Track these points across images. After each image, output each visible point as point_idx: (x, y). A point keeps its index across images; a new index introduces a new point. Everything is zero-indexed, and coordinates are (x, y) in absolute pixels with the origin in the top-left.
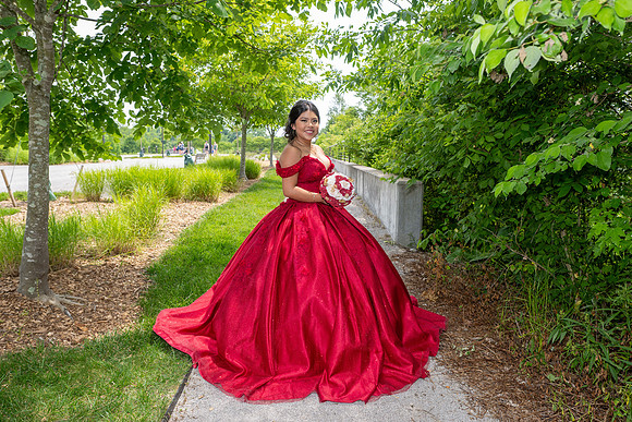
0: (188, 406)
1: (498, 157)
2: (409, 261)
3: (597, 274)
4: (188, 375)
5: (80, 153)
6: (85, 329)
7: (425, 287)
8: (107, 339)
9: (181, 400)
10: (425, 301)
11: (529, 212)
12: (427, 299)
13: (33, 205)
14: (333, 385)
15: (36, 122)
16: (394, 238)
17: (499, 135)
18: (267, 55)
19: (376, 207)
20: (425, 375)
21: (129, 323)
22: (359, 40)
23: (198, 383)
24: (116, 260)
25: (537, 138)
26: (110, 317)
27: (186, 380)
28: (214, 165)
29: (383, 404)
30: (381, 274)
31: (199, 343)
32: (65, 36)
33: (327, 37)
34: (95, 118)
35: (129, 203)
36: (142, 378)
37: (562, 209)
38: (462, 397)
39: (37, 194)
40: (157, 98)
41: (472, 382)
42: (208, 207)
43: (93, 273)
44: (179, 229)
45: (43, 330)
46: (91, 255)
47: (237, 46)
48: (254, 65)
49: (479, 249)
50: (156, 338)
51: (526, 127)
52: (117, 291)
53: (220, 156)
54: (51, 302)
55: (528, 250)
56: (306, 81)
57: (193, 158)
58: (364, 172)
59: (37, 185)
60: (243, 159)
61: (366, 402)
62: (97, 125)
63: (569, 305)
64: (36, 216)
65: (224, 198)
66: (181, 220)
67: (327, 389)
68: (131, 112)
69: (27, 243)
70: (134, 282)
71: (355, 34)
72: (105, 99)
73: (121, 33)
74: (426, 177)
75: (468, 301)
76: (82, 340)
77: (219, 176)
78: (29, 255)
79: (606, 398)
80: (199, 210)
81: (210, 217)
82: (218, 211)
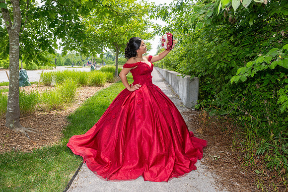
0: (79, 181)
1: (234, 64)
2: (191, 115)
3: (282, 122)
4: (81, 166)
6: (35, 144)
7: (198, 127)
8: (45, 149)
9: (76, 178)
11: (249, 92)
12: (198, 133)
13: (11, 86)
14: (151, 172)
15: (13, 47)
16: (185, 104)
17: (234, 53)
18: (124, 16)
19: (177, 90)
20: (195, 168)
21: (56, 141)
23: (85, 170)
24: (54, 112)
25: (253, 54)
26: (48, 138)
27: (79, 169)
29: (173, 182)
33: (154, 9)
34: (43, 46)
35: (61, 87)
36: (58, 167)
37: (265, 90)
38: (213, 180)
39: (13, 80)
41: (218, 173)
43: (42, 118)
44: (84, 99)
45: (15, 144)
46: (43, 110)
48: (118, 21)
49: (225, 109)
52: (53, 126)
55: (248, 110)
60: (117, 68)
61: (167, 181)
64: (13, 91)
65: (107, 85)
67: (148, 174)
68: (60, 43)
69: (9, 103)
70: (61, 122)
71: (167, 8)
72: (48, 37)
75: (218, 134)
76: (32, 149)
77: (105, 75)
78: (10, 109)
79: (285, 183)
80: (95, 90)
81: (99, 94)
82: (104, 91)
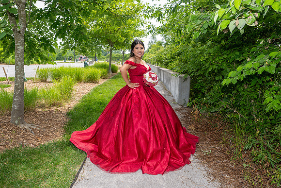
0: (85, 174)
1: (225, 66)
2: (183, 111)
3: (266, 119)
4: (85, 161)
5: (38, 61)
6: (40, 139)
7: (190, 123)
8: (50, 144)
9: (82, 171)
10: (190, 130)
11: (238, 91)
12: (191, 129)
13: (17, 84)
14: (148, 166)
15: (18, 47)
16: (177, 101)
17: (225, 56)
18: (122, 18)
19: (169, 87)
20: (189, 163)
21: (59, 137)
22: (163, 11)
23: (89, 164)
24: (54, 109)
25: (242, 58)
26: (51, 134)
27: (84, 163)
28: (97, 67)
29: (170, 175)
30: (170, 118)
31: (90, 147)
32: (31, 8)
33: (149, 9)
34: (44, 45)
35: (59, 84)
36: (64, 162)
37: (252, 90)
38: (205, 173)
39: (19, 79)
40: (72, 37)
41: (210, 166)
42: (94, 86)
43: (44, 114)
44: (81, 95)
45: (22, 139)
46: (43, 106)
47: (108, 14)
48: (116, 22)
49: (215, 106)
50: (71, 144)
51: (237, 53)
52: (54, 123)
53: (100, 62)
54: (25, 127)
55: (236, 108)
56: (139, 29)
57: (88, 63)
58: (164, 71)
59: (19, 76)
60: (110, 64)
61: (163, 174)
62: (45, 49)
63: (253, 133)
64: (18, 89)
65: (102, 82)
66: (82, 91)
67: (145, 168)
68: (60, 43)
69: (15, 101)
70: (61, 118)
71: (162, 9)
72: (49, 37)
73: (56, 7)
74: (192, 75)
75: (208, 130)
76: (39, 144)
77: (99, 72)
78: (16, 106)
79: (268, 175)
80: (90, 87)
81: (95, 90)
82: (99, 87)
